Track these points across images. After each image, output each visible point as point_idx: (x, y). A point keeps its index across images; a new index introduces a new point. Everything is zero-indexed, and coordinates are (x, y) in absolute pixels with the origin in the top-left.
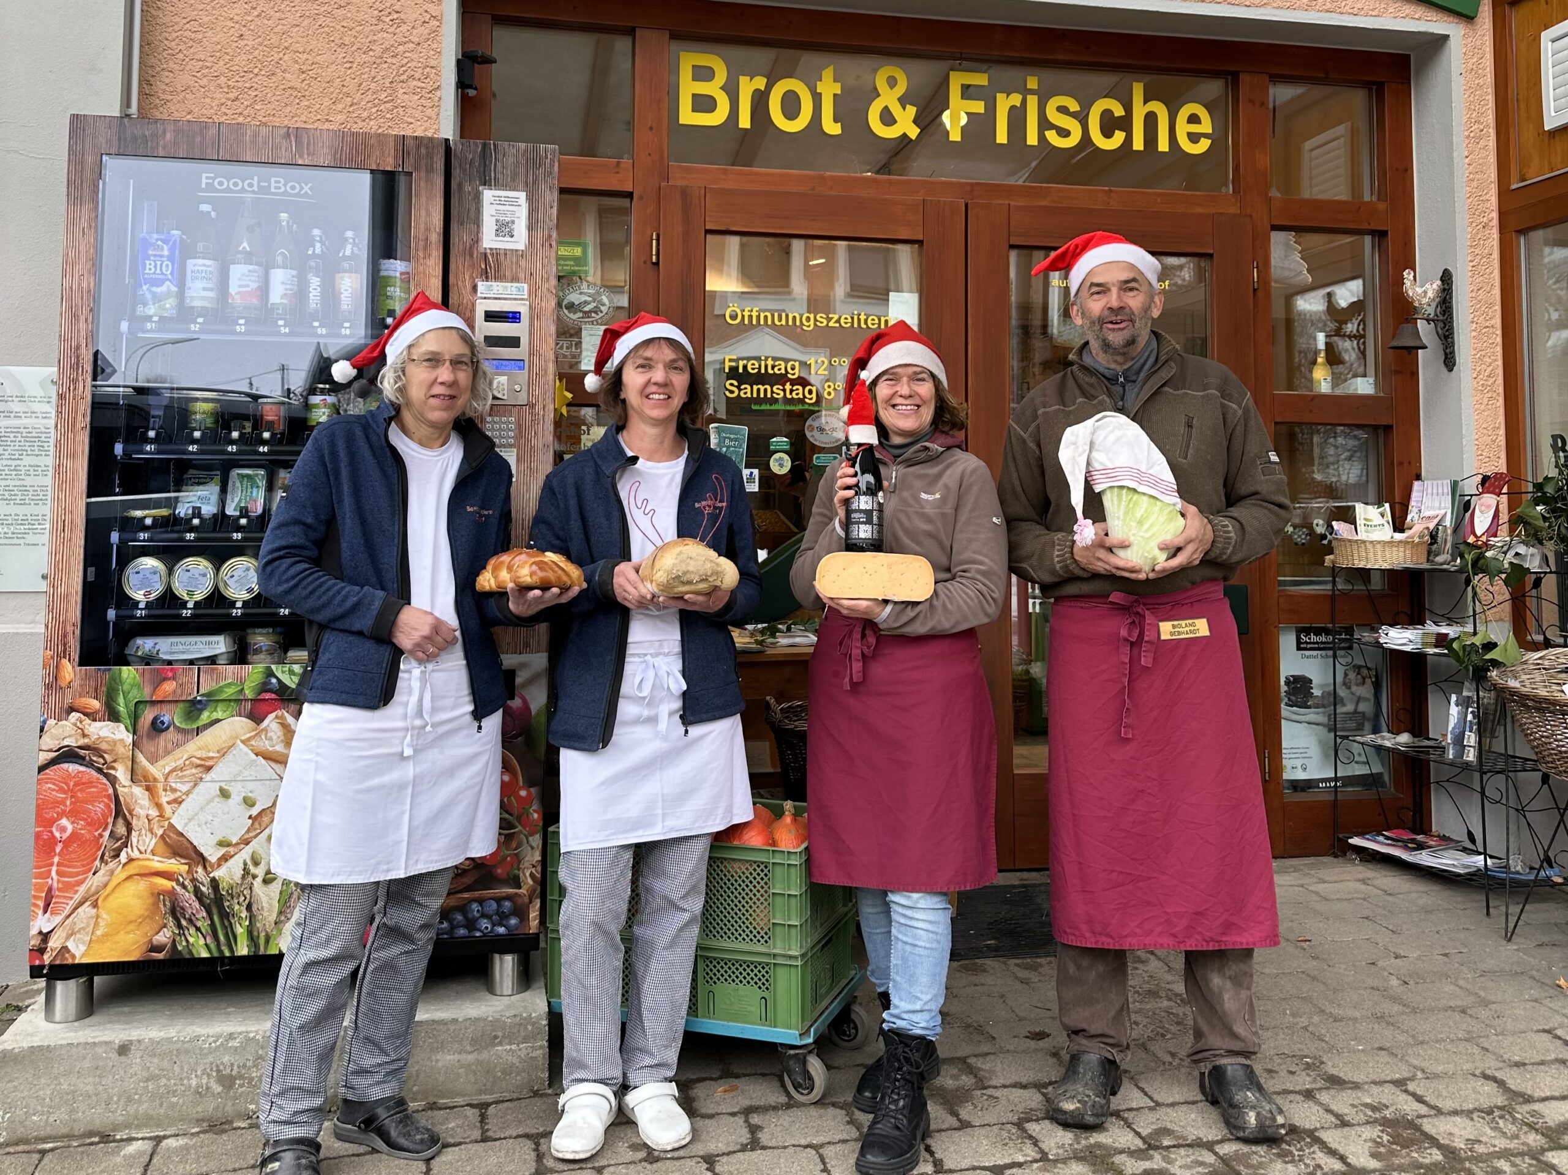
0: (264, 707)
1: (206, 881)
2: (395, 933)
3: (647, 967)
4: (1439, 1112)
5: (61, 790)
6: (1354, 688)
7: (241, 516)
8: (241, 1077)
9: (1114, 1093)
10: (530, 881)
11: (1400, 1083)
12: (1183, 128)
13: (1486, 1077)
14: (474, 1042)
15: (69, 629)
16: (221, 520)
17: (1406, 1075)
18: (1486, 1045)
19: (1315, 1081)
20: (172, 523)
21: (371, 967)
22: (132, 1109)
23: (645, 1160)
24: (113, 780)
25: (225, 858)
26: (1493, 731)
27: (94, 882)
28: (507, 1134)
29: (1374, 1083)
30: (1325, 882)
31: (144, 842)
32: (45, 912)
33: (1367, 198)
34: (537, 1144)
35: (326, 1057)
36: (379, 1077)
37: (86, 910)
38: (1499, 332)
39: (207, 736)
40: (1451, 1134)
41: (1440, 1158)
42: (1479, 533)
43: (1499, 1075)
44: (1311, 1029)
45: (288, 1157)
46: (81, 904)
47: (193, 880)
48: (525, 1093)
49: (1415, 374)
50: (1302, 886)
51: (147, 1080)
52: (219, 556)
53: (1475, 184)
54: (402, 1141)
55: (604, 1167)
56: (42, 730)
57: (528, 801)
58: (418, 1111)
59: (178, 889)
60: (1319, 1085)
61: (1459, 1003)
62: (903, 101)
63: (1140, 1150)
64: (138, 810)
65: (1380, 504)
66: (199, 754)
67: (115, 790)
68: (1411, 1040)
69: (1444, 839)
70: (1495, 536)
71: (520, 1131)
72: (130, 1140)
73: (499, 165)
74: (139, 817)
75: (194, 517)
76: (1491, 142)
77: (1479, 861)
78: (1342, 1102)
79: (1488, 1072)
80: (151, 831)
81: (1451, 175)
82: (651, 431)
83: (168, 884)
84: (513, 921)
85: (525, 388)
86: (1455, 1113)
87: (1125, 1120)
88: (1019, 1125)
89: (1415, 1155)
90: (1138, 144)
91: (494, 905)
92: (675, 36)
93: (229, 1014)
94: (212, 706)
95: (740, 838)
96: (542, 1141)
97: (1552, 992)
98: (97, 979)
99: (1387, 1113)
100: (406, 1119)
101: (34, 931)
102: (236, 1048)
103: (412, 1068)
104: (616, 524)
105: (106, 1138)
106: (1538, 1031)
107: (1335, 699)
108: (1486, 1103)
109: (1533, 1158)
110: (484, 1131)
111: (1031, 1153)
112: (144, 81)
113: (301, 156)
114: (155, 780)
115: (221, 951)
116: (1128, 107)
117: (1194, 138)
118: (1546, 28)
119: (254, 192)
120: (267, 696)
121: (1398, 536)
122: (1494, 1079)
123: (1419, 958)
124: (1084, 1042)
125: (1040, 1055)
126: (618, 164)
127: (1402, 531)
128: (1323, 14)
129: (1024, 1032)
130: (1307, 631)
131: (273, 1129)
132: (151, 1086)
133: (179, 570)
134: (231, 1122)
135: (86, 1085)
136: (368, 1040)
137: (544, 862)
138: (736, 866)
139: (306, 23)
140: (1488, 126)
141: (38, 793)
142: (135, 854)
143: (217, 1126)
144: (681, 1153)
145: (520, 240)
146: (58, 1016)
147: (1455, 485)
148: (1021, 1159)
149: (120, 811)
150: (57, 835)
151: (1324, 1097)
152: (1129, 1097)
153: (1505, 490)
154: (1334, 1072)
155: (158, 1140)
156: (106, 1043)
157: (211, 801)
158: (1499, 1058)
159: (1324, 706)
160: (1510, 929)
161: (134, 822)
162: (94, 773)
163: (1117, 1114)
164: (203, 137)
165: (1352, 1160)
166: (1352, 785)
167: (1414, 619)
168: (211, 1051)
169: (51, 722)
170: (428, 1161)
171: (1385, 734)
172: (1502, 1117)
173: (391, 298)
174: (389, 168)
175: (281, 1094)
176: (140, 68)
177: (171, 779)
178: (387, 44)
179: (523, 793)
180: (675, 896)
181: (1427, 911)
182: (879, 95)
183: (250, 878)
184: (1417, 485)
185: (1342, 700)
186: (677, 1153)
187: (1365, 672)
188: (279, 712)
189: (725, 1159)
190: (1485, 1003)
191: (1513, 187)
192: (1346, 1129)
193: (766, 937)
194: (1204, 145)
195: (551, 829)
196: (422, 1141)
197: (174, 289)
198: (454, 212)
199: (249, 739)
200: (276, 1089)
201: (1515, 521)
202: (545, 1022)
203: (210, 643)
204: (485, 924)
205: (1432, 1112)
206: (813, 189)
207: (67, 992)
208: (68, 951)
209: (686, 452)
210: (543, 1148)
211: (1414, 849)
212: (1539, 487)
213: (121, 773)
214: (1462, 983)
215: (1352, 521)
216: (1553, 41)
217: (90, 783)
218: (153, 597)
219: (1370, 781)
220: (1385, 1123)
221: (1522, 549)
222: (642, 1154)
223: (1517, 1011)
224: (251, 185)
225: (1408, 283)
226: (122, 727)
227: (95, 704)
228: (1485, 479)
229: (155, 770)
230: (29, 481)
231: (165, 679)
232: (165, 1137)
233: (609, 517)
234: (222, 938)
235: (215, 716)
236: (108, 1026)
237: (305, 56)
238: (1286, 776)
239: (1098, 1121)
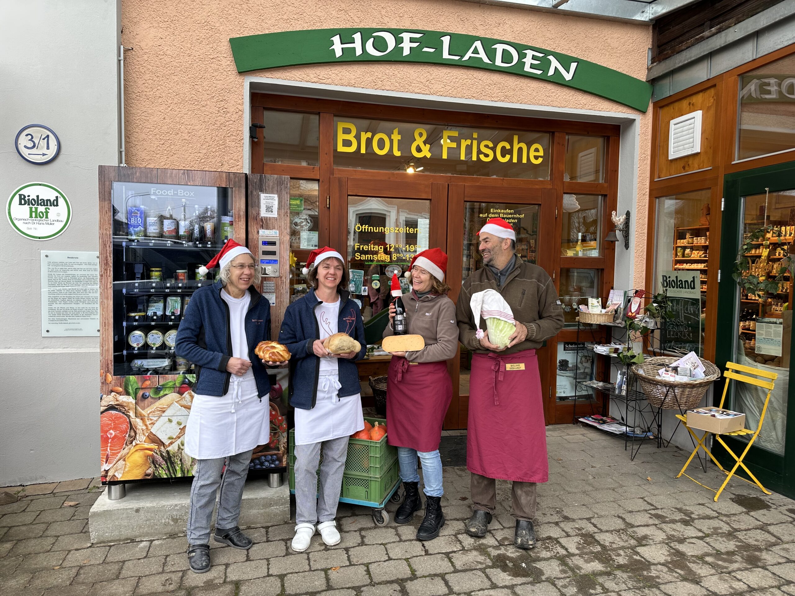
0: (184, 389)
1: (165, 451)
2: (233, 473)
3: (326, 481)
4: (601, 531)
5: (110, 420)
6: (584, 364)
7: (172, 315)
8: (180, 519)
9: (489, 523)
10: (283, 449)
11: (589, 519)
12: (532, 154)
13: (619, 517)
14: (263, 506)
15: (109, 362)
16: (164, 317)
17: (591, 516)
18: (620, 504)
19: (559, 518)
20: (146, 318)
21: (225, 484)
22: (141, 530)
23: (324, 550)
24: (129, 417)
25: (171, 443)
26: (633, 384)
27: (123, 452)
28: (276, 539)
29: (580, 519)
30: (569, 435)
31: (141, 438)
32: (106, 463)
33: (601, 182)
34: (286, 543)
35: (209, 516)
36: (230, 521)
37: (121, 462)
38: (646, 235)
39: (163, 400)
40: (604, 540)
41: (600, 549)
42: (633, 312)
43: (623, 516)
44: (560, 497)
45: (198, 551)
46: (119, 460)
47: (160, 451)
48: (282, 522)
49: (614, 249)
50: (561, 436)
51: (146, 521)
52: (164, 329)
53: (641, 178)
54: (239, 543)
55: (309, 553)
56: (101, 399)
57: (282, 420)
58: (244, 530)
59: (154, 454)
60: (561, 520)
61: (613, 486)
62: (425, 143)
63: (497, 546)
64: (138, 427)
65: (597, 298)
66: (160, 406)
67: (130, 420)
68: (594, 502)
69: (613, 419)
70: (638, 314)
71: (280, 538)
72: (142, 541)
73: (267, 184)
74: (139, 429)
75: (154, 316)
76: (649, 162)
77: (624, 428)
78: (568, 527)
79: (620, 515)
80: (144, 434)
81: (633, 174)
82: (328, 291)
83: (151, 453)
84: (277, 463)
85: (278, 270)
86: (607, 531)
87: (492, 534)
88: (455, 536)
89: (591, 548)
90: (515, 160)
91: (270, 457)
92: (336, 116)
93: (175, 496)
94: (164, 389)
95: (359, 436)
96: (288, 542)
97: (645, 482)
98: (126, 485)
99: (583, 531)
100: (240, 535)
101: (103, 470)
102: (178, 510)
103: (242, 515)
104: (314, 326)
105: (133, 541)
106: (639, 498)
107: (576, 368)
108: (618, 527)
109: (632, 550)
110: (267, 538)
111: (459, 547)
112: (127, 137)
113: (190, 182)
114: (144, 416)
115: (171, 476)
116: (512, 146)
117: (536, 158)
118: (673, 119)
119: (172, 196)
120: (185, 386)
121: (604, 311)
122: (621, 518)
123: (600, 468)
124: (480, 506)
125: (464, 507)
126: (314, 168)
127: (605, 308)
128: (588, 111)
129: (459, 498)
130: (568, 343)
131: (192, 541)
132: (148, 523)
133: (150, 335)
134: (177, 534)
135: (125, 522)
136: (225, 508)
137: (288, 442)
138: (357, 446)
139: (190, 113)
140: (648, 155)
141: (101, 421)
142: (138, 442)
143: (172, 536)
144: (337, 547)
145: (275, 214)
146: (113, 497)
147: (625, 293)
148: (455, 550)
149: (132, 427)
150: (109, 436)
151: (562, 525)
152: (494, 525)
153: (644, 296)
154: (566, 514)
155: (151, 541)
156: (131, 509)
157: (165, 423)
158: (624, 509)
159: (572, 370)
160: (633, 456)
161: (137, 431)
162: (121, 414)
163: (490, 531)
164: (151, 174)
165: (570, 550)
166: (582, 398)
167: (607, 341)
168: (169, 511)
169: (105, 396)
170: (248, 550)
171: (594, 381)
172: (623, 533)
173: (226, 231)
174: (224, 186)
175: (195, 529)
176: (125, 131)
177: (150, 415)
178: (222, 122)
179: (280, 418)
180: (336, 457)
181: (605, 448)
182: (415, 140)
183: (181, 450)
184: (612, 291)
185: (579, 368)
186: (336, 547)
187: (588, 358)
188: (189, 391)
189: (352, 549)
190: (621, 486)
191: (656, 180)
192: (569, 538)
193: (368, 470)
194: (540, 160)
195: (290, 431)
196: (245, 543)
197: (142, 229)
198: (250, 203)
199: (178, 401)
200: (192, 528)
201: (646, 310)
202: (289, 498)
203: (162, 362)
204: (267, 464)
205: (599, 531)
206: (390, 178)
207: (116, 490)
208: (115, 476)
209: (340, 299)
210: (289, 545)
211: (602, 424)
212: (656, 297)
213: (132, 414)
214: (614, 478)
215: (587, 305)
216: (675, 125)
217: (120, 418)
218: (140, 345)
219: (588, 397)
220: (582, 535)
221: (648, 320)
222: (323, 547)
223: (632, 490)
224: (171, 193)
225: (613, 216)
226: (131, 397)
227: (121, 389)
228: (637, 291)
229: (144, 413)
230: (90, 295)
231: (147, 380)
232: (154, 540)
233: (311, 323)
234: (171, 471)
235: (165, 393)
236: (132, 501)
237: (190, 126)
238: (557, 395)
239: (483, 535)
